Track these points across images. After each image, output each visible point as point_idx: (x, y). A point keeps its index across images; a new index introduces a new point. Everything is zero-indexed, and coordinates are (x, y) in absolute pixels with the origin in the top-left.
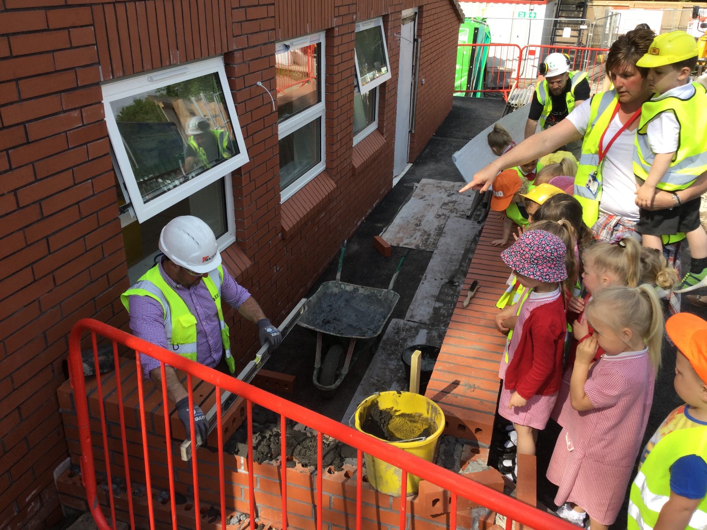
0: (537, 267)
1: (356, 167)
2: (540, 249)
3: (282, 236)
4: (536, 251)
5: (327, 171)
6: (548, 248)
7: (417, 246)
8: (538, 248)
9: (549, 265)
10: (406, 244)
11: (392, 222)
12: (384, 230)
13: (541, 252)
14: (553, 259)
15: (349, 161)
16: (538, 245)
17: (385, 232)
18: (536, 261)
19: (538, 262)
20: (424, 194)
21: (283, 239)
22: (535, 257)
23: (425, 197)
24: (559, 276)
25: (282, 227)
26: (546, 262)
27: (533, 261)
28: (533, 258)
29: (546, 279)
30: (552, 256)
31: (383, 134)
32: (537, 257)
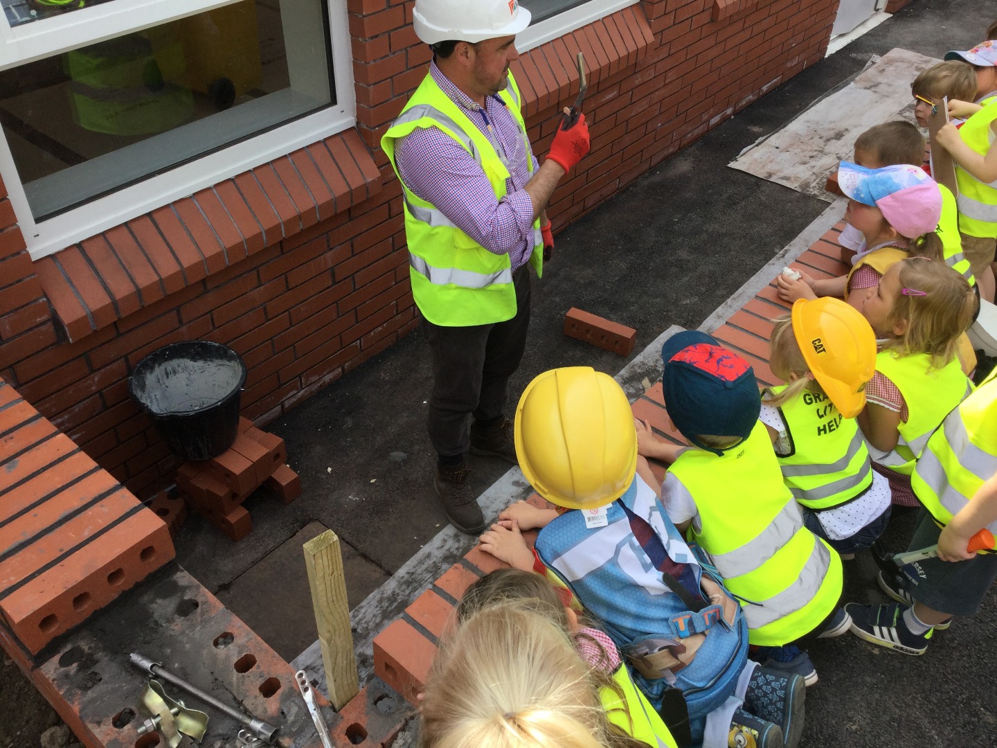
1: (721, 5)
5: (642, 6)
7: (806, 185)
10: (783, 178)
11: (785, 126)
12: (757, 142)
17: (757, 145)
20: (880, 79)
23: (876, 85)
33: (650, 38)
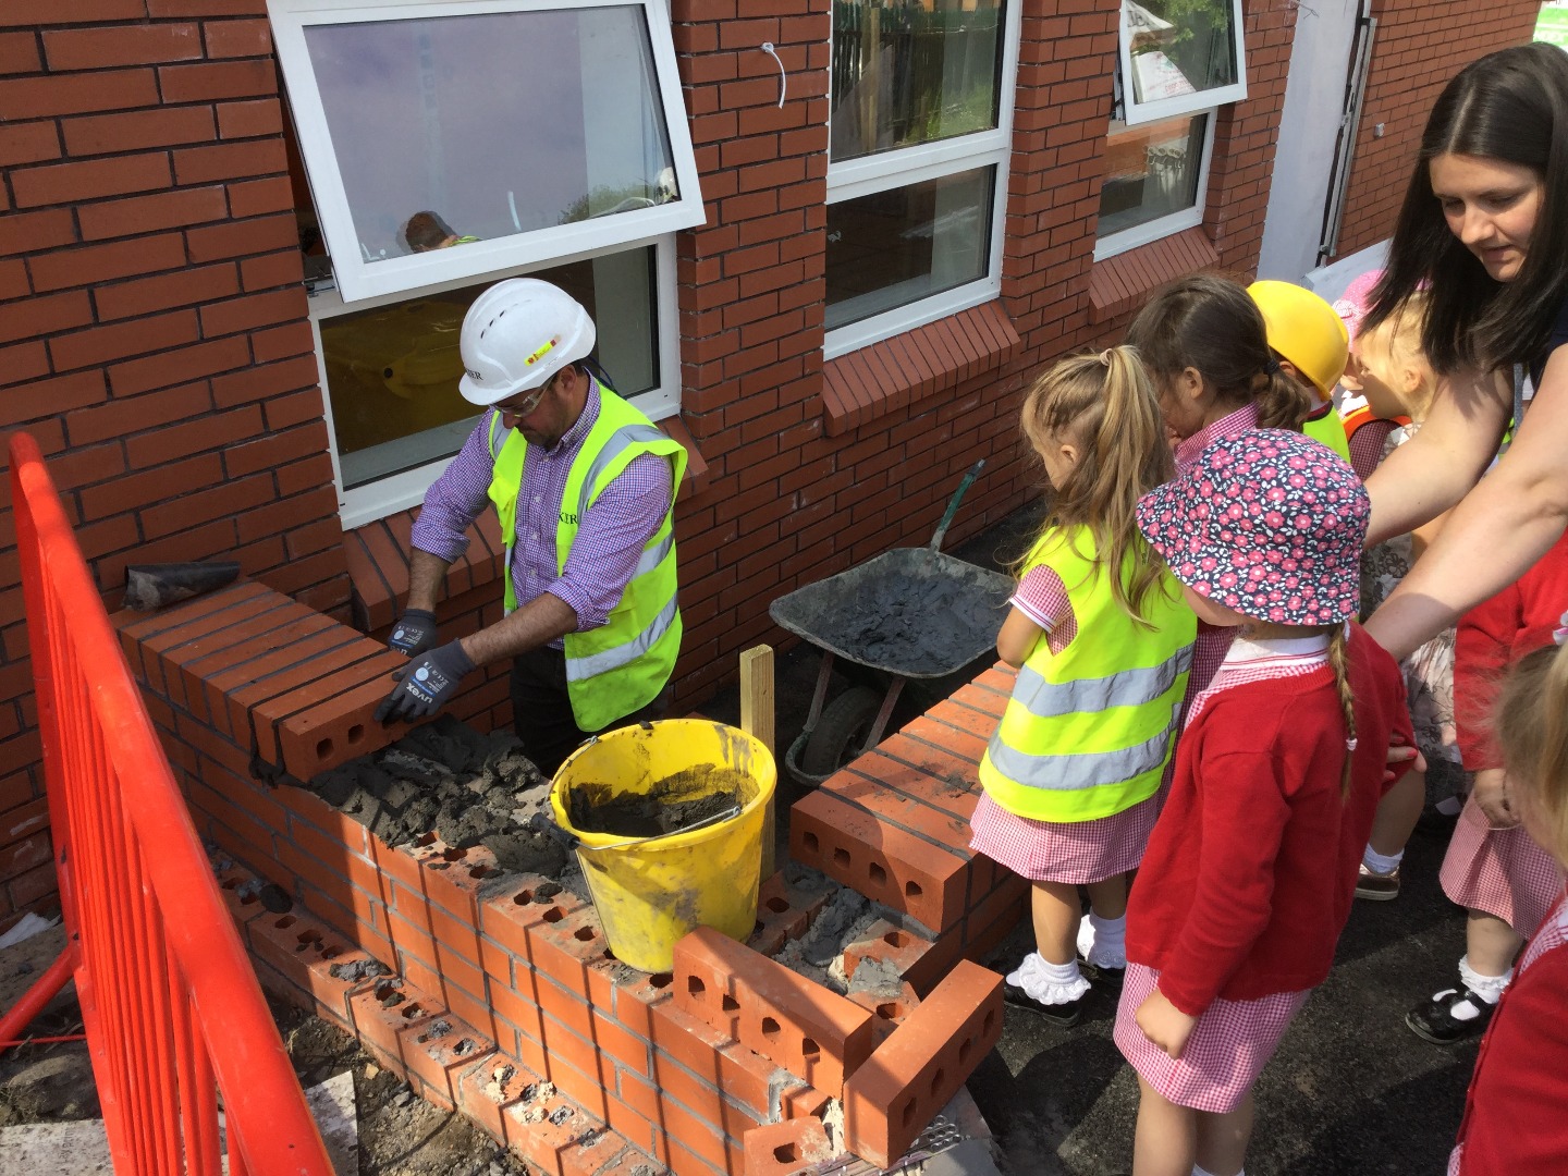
0: (1230, 557)
1: (1099, 305)
2: (1249, 494)
3: (824, 426)
4: (1233, 499)
5: (1002, 301)
6: (1276, 495)
8: (1242, 488)
9: (1276, 557)
13: (1248, 504)
14: (1290, 539)
15: (1075, 289)
16: (1246, 479)
18: (1227, 536)
19: (1233, 541)
21: (825, 435)
22: (1224, 520)
24: (1313, 606)
25: (825, 405)
26: (1263, 546)
27: (1218, 534)
28: (1217, 521)
29: (1252, 604)
30: (1286, 525)
31: (1212, 241)
32: (1232, 521)
33: (1015, 339)
